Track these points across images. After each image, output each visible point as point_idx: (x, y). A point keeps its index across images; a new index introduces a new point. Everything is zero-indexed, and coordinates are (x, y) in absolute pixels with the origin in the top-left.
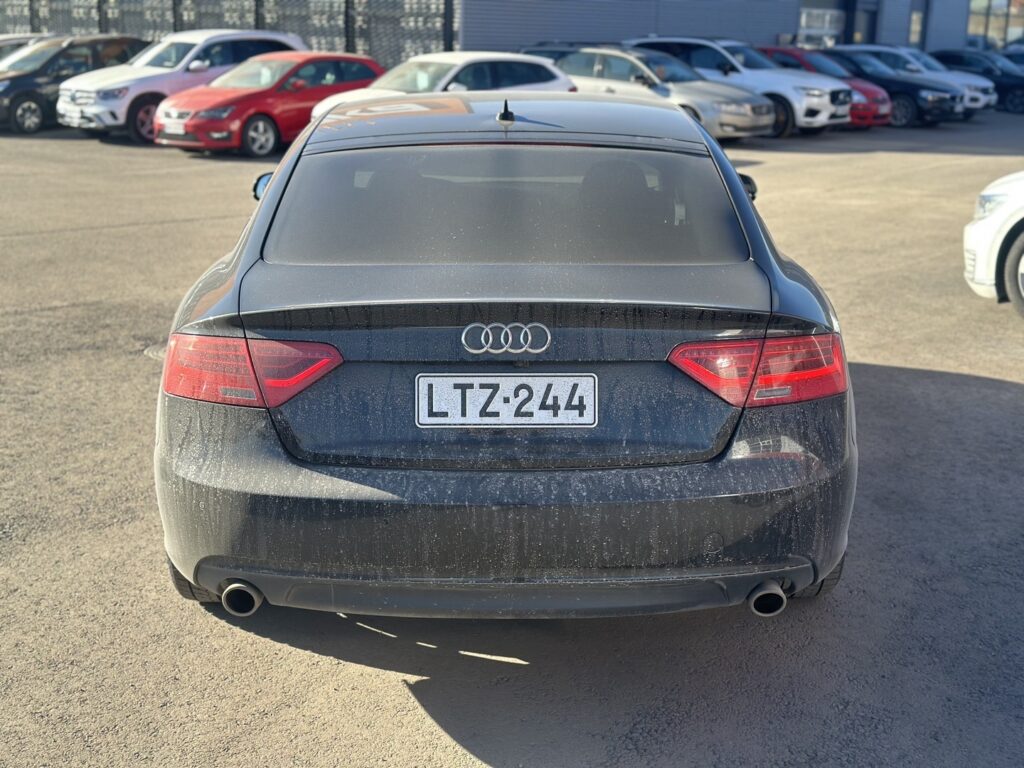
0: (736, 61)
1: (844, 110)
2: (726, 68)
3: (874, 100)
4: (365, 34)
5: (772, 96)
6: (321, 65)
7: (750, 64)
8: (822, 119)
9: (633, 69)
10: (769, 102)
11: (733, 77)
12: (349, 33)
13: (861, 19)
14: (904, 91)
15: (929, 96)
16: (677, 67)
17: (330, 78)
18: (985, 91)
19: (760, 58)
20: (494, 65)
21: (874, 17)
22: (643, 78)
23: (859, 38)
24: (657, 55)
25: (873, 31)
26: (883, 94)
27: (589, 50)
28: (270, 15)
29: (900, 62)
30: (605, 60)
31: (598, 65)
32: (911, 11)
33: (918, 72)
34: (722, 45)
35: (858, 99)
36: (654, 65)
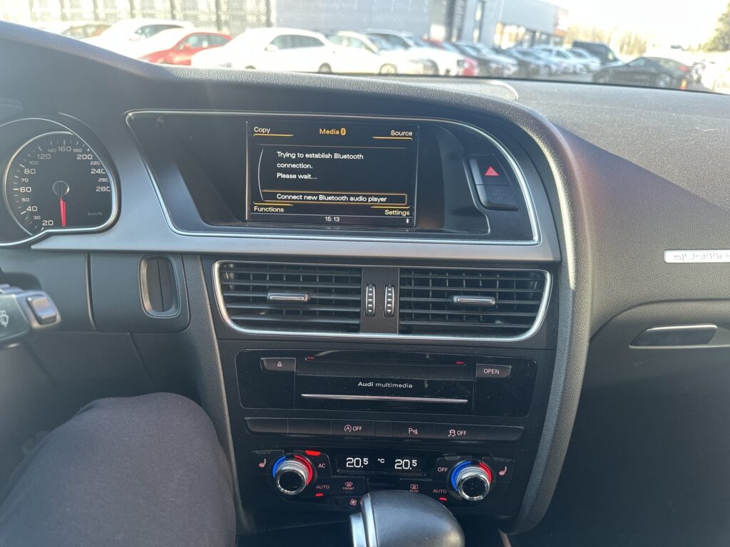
0: (411, 43)
1: (461, 70)
2: (406, 46)
3: (471, 67)
4: (226, 23)
5: (430, 61)
6: (201, 36)
7: (417, 44)
8: (453, 73)
9: (363, 44)
10: (430, 64)
11: (410, 50)
12: (218, 23)
13: (455, 32)
14: (484, 63)
15: (493, 66)
16: (384, 43)
17: (205, 44)
18: (513, 65)
19: (420, 42)
20: (293, 37)
21: (460, 31)
22: (368, 48)
23: (454, 39)
24: (374, 38)
25: (459, 37)
26: (475, 63)
27: (342, 33)
28: (179, 15)
29: (478, 50)
30: (349, 39)
31: (345, 42)
32: (474, 29)
33: (485, 56)
34: (403, 35)
35: (466, 65)
36: (372, 41)
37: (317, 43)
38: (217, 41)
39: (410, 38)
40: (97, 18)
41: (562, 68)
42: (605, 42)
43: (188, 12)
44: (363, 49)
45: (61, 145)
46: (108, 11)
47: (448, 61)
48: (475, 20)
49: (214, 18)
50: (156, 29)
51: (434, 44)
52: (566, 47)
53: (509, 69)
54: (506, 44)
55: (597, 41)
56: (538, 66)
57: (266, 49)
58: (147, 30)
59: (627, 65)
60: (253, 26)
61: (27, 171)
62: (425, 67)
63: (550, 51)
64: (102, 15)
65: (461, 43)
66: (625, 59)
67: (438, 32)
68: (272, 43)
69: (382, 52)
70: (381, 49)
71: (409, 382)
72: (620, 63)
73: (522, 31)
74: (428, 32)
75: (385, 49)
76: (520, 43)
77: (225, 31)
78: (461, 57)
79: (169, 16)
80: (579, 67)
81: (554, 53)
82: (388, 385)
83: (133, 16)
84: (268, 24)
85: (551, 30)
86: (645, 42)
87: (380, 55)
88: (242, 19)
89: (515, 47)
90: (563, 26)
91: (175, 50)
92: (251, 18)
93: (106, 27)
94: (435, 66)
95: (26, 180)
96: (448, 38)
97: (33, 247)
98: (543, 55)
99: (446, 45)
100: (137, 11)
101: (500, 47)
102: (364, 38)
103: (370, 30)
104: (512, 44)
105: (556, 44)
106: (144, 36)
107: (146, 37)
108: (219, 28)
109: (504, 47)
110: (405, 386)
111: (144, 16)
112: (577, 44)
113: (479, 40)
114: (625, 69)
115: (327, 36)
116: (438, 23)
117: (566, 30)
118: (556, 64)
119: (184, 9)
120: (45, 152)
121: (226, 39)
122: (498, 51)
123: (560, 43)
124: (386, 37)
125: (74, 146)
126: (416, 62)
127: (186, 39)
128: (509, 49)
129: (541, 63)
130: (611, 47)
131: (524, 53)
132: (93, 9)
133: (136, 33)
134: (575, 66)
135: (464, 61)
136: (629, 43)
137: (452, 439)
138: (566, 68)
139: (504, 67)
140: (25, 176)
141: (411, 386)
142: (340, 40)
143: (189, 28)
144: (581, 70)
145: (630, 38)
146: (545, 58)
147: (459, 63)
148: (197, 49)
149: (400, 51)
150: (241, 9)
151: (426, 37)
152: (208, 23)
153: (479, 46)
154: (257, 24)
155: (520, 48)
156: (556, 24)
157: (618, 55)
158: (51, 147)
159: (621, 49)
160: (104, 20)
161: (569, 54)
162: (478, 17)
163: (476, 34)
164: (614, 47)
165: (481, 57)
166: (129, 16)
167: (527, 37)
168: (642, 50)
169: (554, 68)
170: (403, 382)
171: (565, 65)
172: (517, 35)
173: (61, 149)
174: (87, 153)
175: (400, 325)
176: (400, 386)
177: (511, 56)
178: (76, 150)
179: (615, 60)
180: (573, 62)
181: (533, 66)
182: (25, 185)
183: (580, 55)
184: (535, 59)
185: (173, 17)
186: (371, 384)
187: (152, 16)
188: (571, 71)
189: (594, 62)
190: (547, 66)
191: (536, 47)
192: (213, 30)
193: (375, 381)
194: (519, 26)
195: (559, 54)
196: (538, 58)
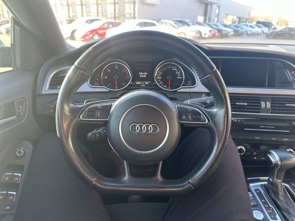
0: (190, 24)
1: (211, 34)
2: (188, 25)
3: (215, 32)
5: (198, 31)
6: (109, 23)
7: (193, 24)
8: (207, 36)
9: (171, 25)
10: (198, 32)
11: (190, 27)
12: (115, 18)
13: (208, 19)
14: (220, 31)
15: (224, 32)
16: (180, 24)
17: (111, 26)
18: (232, 32)
21: (210, 18)
22: (174, 26)
23: (207, 22)
24: (175, 22)
25: (209, 21)
26: (216, 31)
27: (163, 21)
28: (100, 15)
29: (217, 26)
30: (166, 23)
31: (164, 24)
32: (215, 17)
33: (220, 28)
34: (187, 21)
35: (213, 32)
36: (175, 23)
37: (154, 25)
38: (115, 25)
39: (190, 22)
40: (69, 17)
41: (252, 33)
42: (270, 21)
43: (104, 14)
44: (172, 27)
45: (169, 66)
46: (74, 14)
47: (206, 31)
48: (216, 14)
49: (113, 16)
50: (92, 21)
51: (199, 24)
52: (254, 24)
53: (230, 33)
54: (228, 23)
55: (267, 21)
56: (242, 32)
57: (134, 28)
58: (89, 21)
59: (281, 31)
60: (128, 18)
61: (160, 73)
62: (197, 33)
63: (247, 25)
64: (71, 16)
65: (211, 23)
66: (280, 28)
67: (201, 19)
68: (137, 25)
69: (179, 28)
70: (178, 27)
71: (274, 126)
72: (277, 30)
73: (235, 18)
74: (197, 19)
75: (181, 27)
76: (234, 22)
77: (117, 21)
78: (211, 29)
79: (96, 15)
80: (259, 32)
81: (249, 26)
82: (268, 127)
83: (83, 16)
84: (134, 18)
85: (247, 17)
86: (288, 21)
87: (178, 29)
88: (124, 16)
89: (232, 24)
90: (252, 15)
91: (100, 29)
92: (128, 16)
93: (73, 20)
94: (200, 33)
95: (160, 75)
96: (205, 21)
97: (177, 91)
98: (244, 27)
99: (204, 24)
100: (84, 14)
101: (226, 24)
102: (172, 23)
103: (174, 19)
104: (231, 23)
105: (249, 22)
106: (87, 24)
107: (88, 24)
108: (115, 20)
109: (228, 24)
110: (273, 127)
111: (87, 16)
112: (258, 22)
113: (217, 22)
114: (280, 32)
115: (158, 22)
116: (200, 15)
117: (254, 16)
118: (250, 31)
119: (102, 13)
120: (165, 68)
121: (119, 24)
122: (225, 26)
123: (252, 22)
124: (180, 22)
125: (172, 66)
126: (193, 31)
127: (104, 24)
128: (230, 25)
129: (243, 30)
130: (273, 23)
131: (236, 27)
132: (68, 14)
133: (85, 22)
134: (258, 32)
135: (212, 31)
136: (281, 21)
137: (284, 141)
138: (254, 32)
139: (228, 33)
140: (160, 74)
141: (274, 127)
142: (162, 23)
143: (104, 20)
144: (261, 33)
145: (281, 19)
146: (245, 28)
147: (210, 31)
148: (108, 28)
149: (186, 27)
150: (124, 12)
151: (196, 21)
152: (111, 18)
153: (218, 24)
154: (130, 18)
155: (234, 24)
156: (250, 14)
157: (276, 27)
158: (166, 67)
159: (278, 24)
160: (72, 18)
161: (255, 27)
162: (217, 12)
163: (216, 19)
164: (274, 23)
165: (218, 28)
166: (81, 16)
167: (237, 20)
168: (287, 25)
169: (249, 32)
170: (272, 126)
171: (253, 31)
172: (233, 19)
173: (169, 67)
174: (175, 68)
175: (271, 112)
176: (271, 127)
177: (231, 28)
178: (172, 68)
179: (275, 29)
180: (257, 30)
181: (240, 32)
182: (160, 77)
183: (260, 27)
184: (241, 29)
185: (98, 16)
186: (263, 127)
187: (90, 16)
188: (256, 33)
189: (266, 30)
190: (246, 32)
191: (241, 24)
192: (113, 20)
193: (264, 126)
194: (234, 16)
195: (251, 27)
196: (242, 28)
